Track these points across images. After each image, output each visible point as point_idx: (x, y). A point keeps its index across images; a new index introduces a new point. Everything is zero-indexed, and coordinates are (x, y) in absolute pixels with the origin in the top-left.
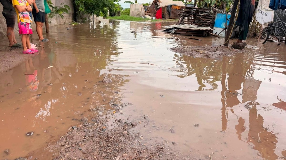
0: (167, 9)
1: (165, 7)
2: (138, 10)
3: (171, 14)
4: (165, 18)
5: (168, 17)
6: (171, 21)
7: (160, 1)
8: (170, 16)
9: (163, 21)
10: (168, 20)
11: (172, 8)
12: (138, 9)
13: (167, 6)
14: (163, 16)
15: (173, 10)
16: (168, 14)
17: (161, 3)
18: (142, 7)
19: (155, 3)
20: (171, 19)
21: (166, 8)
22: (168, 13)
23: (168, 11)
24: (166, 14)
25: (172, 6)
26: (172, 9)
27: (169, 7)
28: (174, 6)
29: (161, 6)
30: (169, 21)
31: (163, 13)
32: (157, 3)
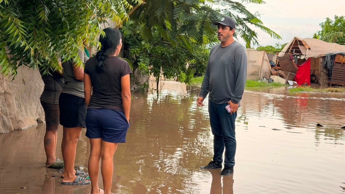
0: (322, 63)
1: (318, 58)
2: (255, 64)
3: (333, 75)
4: (317, 83)
5: (326, 81)
6: (336, 91)
7: (306, 44)
8: (330, 79)
9: (317, 90)
10: (329, 91)
11: (336, 60)
12: (255, 62)
13: (324, 57)
14: (314, 79)
15: (340, 65)
16: (326, 74)
17: (309, 49)
18: (263, 57)
19: (293, 48)
20: (334, 85)
21: (321, 60)
22: (325, 71)
23: (326, 67)
24: (322, 73)
25: (337, 57)
26: (336, 63)
27: (329, 58)
28: (341, 57)
29: (310, 56)
30: (332, 91)
31: (314, 70)
32: (298, 48)
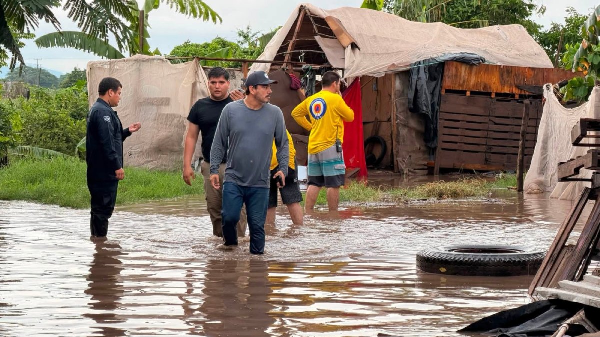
0: (402, 94)
1: (387, 77)
2: (166, 110)
3: (441, 137)
4: (392, 166)
5: (421, 160)
6: (455, 195)
7: (342, 31)
8: (432, 151)
9: (389, 194)
10: (431, 194)
11: (448, 83)
12: (166, 102)
13: (406, 75)
14: (378, 152)
15: (460, 99)
16: (418, 133)
17: (354, 46)
18: (194, 85)
19: (298, 46)
20: (447, 173)
21: (398, 84)
22: (413, 123)
23: (414, 108)
24: (404, 132)
25: (450, 72)
26: (448, 91)
27: (424, 76)
28: (464, 70)
29: (359, 73)
30: (441, 196)
31: (378, 123)
32: (316, 46)
